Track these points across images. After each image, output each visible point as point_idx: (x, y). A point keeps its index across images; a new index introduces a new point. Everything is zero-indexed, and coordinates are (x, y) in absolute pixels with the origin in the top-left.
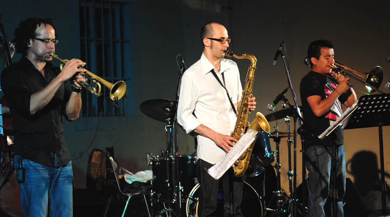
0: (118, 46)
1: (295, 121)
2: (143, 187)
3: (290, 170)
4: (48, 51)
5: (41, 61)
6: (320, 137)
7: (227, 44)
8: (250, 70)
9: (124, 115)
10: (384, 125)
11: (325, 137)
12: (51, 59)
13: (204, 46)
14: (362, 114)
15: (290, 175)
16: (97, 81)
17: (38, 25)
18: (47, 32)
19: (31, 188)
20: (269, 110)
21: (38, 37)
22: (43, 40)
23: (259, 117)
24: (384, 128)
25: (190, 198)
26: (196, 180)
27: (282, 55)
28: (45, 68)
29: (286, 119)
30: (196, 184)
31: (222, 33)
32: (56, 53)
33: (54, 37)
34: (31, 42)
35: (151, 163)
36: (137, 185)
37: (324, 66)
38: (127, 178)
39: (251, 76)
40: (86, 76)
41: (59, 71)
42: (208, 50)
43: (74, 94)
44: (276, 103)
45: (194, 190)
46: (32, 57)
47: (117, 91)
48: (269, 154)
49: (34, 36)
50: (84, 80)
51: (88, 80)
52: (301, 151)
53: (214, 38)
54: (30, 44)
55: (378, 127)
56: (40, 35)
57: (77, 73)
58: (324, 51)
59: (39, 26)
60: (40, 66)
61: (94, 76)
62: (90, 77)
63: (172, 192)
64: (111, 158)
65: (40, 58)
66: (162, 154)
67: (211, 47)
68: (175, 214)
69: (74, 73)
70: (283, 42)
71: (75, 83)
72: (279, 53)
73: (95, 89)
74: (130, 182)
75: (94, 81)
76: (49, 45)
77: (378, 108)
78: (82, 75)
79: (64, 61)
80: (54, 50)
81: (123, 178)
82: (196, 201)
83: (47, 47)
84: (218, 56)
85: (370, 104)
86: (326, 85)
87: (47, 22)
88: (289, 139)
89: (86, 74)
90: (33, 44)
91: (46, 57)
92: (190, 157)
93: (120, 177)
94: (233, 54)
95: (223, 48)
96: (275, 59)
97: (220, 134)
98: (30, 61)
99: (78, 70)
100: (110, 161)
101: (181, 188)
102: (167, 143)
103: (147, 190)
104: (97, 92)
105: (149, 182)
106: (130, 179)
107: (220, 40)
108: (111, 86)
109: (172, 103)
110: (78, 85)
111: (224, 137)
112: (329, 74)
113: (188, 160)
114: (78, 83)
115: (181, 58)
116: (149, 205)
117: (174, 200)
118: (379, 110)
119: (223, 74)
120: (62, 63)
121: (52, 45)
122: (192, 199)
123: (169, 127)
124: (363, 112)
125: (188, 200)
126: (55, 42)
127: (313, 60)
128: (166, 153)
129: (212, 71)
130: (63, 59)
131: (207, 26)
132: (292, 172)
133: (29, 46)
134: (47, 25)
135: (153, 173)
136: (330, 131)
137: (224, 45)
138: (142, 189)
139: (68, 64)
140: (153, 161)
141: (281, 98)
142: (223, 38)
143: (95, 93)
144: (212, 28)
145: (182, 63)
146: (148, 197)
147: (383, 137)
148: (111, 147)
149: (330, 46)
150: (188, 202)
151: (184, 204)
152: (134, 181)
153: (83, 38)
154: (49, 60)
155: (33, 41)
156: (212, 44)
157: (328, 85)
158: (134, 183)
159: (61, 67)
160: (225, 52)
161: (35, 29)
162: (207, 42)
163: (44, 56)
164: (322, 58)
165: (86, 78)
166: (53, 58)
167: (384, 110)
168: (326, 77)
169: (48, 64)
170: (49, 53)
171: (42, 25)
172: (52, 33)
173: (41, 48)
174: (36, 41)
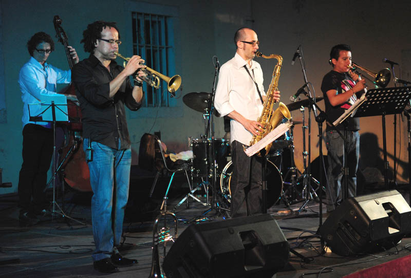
0: (164, 51)
1: (310, 111)
2: (185, 164)
3: (305, 151)
4: (112, 50)
5: (107, 59)
6: (334, 124)
7: (257, 47)
8: (277, 67)
9: (168, 106)
10: (387, 114)
11: (339, 124)
12: (115, 58)
13: (237, 47)
14: (368, 105)
15: (304, 155)
16: (156, 75)
17: (103, 28)
18: (111, 34)
19: (100, 166)
20: (291, 101)
21: (103, 38)
22: (108, 41)
23: (282, 106)
24: (386, 117)
25: (223, 174)
26: (229, 159)
27: (299, 56)
28: (110, 65)
29: (302, 110)
30: (228, 162)
31: (253, 37)
32: (119, 52)
33: (118, 39)
34: (97, 42)
35: (192, 145)
36: (180, 162)
37: (342, 66)
38: (172, 157)
39: (277, 72)
40: (146, 71)
41: (123, 68)
42: (241, 50)
43: (136, 88)
44: (297, 95)
45: (227, 167)
46: (98, 55)
47: (174, 84)
48: (288, 138)
49: (100, 37)
50: (144, 75)
51: (149, 75)
52: (318, 136)
53: (246, 41)
54: (96, 44)
55: (381, 116)
56: (105, 36)
57: (139, 70)
58: (343, 54)
59: (105, 28)
60: (106, 64)
61: (153, 71)
62: (150, 72)
63: (209, 168)
64: (159, 141)
65: (105, 57)
66: (201, 137)
67: (244, 49)
68: (212, 186)
69: (136, 69)
70: (300, 46)
71: (137, 78)
72: (297, 55)
73: (154, 83)
74: (174, 160)
75: (154, 76)
76: (113, 45)
77: (382, 100)
78: (143, 71)
79: (127, 59)
80: (118, 49)
81: (169, 157)
82: (229, 176)
83: (112, 47)
84: (249, 56)
85: (375, 97)
86: (343, 81)
87: (112, 25)
88: (304, 125)
89: (147, 70)
90: (99, 44)
91: (111, 56)
92: (223, 140)
93: (166, 156)
94: (262, 54)
95: (253, 50)
96: (294, 60)
97: (248, 120)
98: (97, 59)
99: (139, 66)
100: (158, 143)
101: (216, 165)
102: (206, 128)
103: (188, 167)
104: (156, 85)
105: (190, 160)
106: (174, 158)
107: (252, 43)
108: (168, 80)
109: (209, 95)
110: (139, 80)
111: (252, 123)
112: (347, 73)
113: (222, 142)
114: (139, 77)
115: (217, 59)
116: (190, 179)
117: (211, 175)
118: (383, 102)
119: (253, 70)
120: (125, 60)
121: (116, 45)
122: (225, 175)
123: (207, 116)
124: (369, 103)
125: (222, 175)
126: (118, 43)
127: (334, 61)
128: (204, 137)
129: (245, 66)
130: (126, 57)
131: (240, 31)
132: (306, 152)
133: (96, 46)
134: (112, 28)
135: (193, 153)
136: (343, 119)
137: (255, 47)
138: (184, 166)
139: (131, 62)
140: (193, 143)
141: (301, 91)
142: (254, 41)
143: (155, 87)
144: (244, 33)
145: (217, 63)
146: (189, 172)
147: (386, 124)
148: (158, 131)
149: (348, 50)
150: (222, 177)
151: (219, 179)
152: (177, 159)
153: (135, 44)
154: (113, 58)
155: (99, 41)
156: (245, 46)
157: (345, 81)
158: (177, 161)
159: (124, 65)
160: (255, 53)
161: (101, 31)
162: (240, 44)
163: (109, 54)
164: (340, 59)
165: (146, 73)
166: (117, 56)
167: (387, 102)
168: (345, 75)
169: (113, 62)
170: (113, 52)
171: (108, 28)
172: (116, 35)
173: (106, 48)
174: (102, 41)
